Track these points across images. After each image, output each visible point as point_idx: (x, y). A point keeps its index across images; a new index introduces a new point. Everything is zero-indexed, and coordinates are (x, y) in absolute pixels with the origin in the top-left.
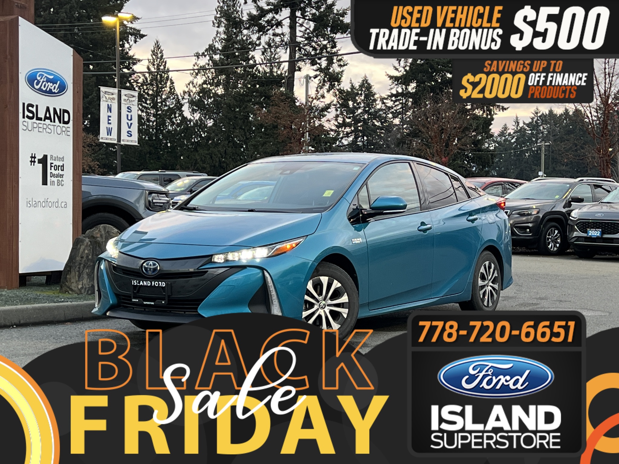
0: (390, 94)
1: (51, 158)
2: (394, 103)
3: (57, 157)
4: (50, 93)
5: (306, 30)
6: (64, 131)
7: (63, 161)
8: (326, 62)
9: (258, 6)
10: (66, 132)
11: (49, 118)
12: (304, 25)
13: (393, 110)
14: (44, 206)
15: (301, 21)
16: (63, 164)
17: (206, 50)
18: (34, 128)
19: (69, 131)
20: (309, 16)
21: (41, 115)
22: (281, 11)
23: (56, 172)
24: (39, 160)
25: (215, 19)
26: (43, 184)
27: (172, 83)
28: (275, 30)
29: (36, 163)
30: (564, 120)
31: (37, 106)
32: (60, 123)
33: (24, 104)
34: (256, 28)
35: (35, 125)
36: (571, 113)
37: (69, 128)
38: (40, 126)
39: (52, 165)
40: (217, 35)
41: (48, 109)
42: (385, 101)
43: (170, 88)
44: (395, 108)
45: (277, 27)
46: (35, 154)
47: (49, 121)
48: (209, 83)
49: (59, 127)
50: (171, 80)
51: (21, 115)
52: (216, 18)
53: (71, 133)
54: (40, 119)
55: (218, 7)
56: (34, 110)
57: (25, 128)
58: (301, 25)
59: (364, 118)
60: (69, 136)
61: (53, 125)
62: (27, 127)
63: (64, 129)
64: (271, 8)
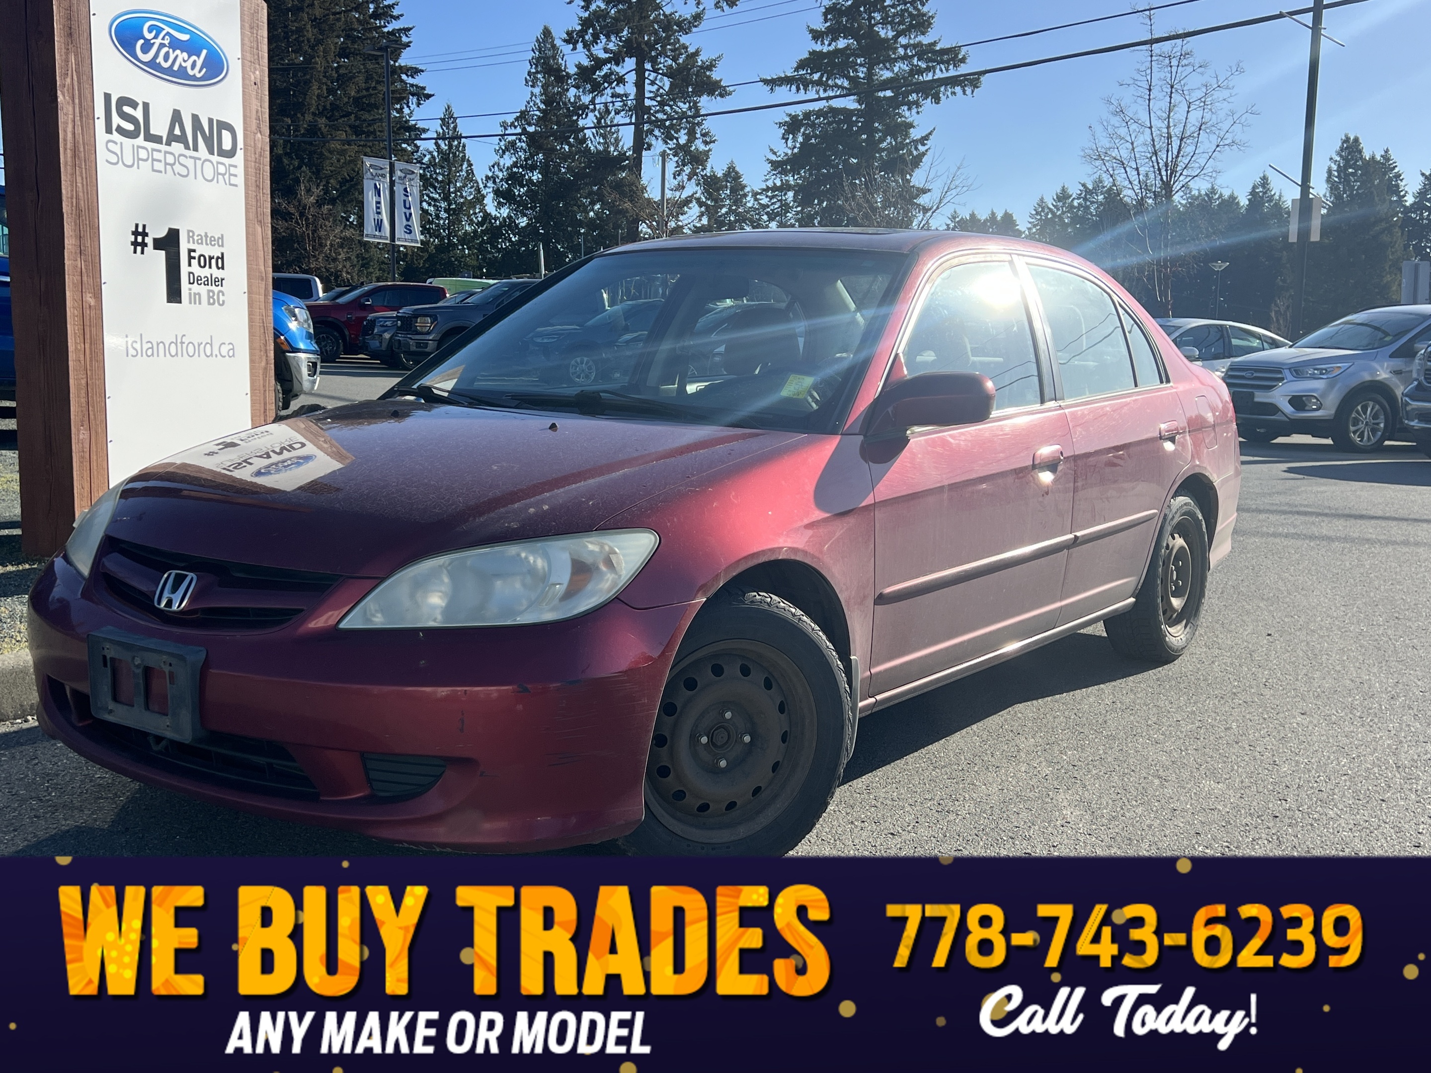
0: (765, 187)
1: (189, 237)
2: (771, 199)
3: (206, 236)
4: (180, 75)
5: (658, 90)
6: (223, 175)
7: (222, 246)
8: (686, 137)
9: (592, 54)
10: (227, 177)
11: (182, 139)
12: (657, 82)
13: (769, 210)
14: (173, 353)
15: (653, 75)
16: (222, 254)
17: (517, 119)
18: (139, 159)
19: (236, 176)
20: (663, 70)
21: (160, 127)
22: (624, 61)
23: (205, 272)
24: (156, 241)
25: (528, 75)
26: (169, 300)
27: (470, 165)
28: (614, 88)
29: (150, 248)
30: (989, 228)
31: (146, 106)
32: (212, 153)
33: (107, 97)
34: (588, 87)
35: (143, 154)
36: (999, 218)
37: (236, 167)
38: (156, 155)
39: (193, 254)
40: (531, 98)
41: (177, 117)
42: (758, 197)
43: (467, 171)
44: (772, 207)
45: (617, 85)
46: (144, 226)
47: (182, 145)
48: (522, 166)
49: (207, 163)
50: (468, 161)
51: (100, 125)
52: (529, 73)
53: (240, 180)
54: (157, 139)
55: (533, 59)
56: (138, 114)
57: (114, 159)
58: (653, 83)
59: (730, 220)
60: (236, 186)
61: (191, 157)
62: (120, 158)
63: (222, 169)
64: (609, 57)
